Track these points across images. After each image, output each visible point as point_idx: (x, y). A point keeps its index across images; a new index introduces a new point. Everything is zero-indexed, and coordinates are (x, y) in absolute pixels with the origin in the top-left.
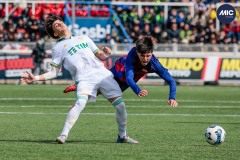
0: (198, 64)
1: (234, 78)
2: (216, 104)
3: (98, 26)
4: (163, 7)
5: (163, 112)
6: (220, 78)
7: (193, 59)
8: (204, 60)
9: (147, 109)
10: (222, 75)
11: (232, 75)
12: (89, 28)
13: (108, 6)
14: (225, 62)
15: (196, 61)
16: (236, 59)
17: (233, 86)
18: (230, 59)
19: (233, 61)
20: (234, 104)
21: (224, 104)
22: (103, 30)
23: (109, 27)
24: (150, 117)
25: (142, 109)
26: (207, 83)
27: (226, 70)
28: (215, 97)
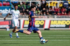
0: (42, 23)
1: (55, 27)
2: (48, 36)
3: (6, 9)
4: (29, 2)
5: (30, 40)
6: (50, 27)
7: (40, 21)
8: (44, 21)
9: (23, 38)
10: (51, 26)
11: (54, 26)
12: (2, 10)
13: (9, 2)
14: (52, 22)
15: (41, 21)
16: (56, 20)
17: (55, 30)
18: (53, 21)
19: (55, 21)
20: (55, 36)
21: (51, 36)
22: (8, 11)
23: (10, 9)
24: (25, 41)
25: (22, 38)
26: (45, 29)
27: (52, 24)
28: (48, 34)
